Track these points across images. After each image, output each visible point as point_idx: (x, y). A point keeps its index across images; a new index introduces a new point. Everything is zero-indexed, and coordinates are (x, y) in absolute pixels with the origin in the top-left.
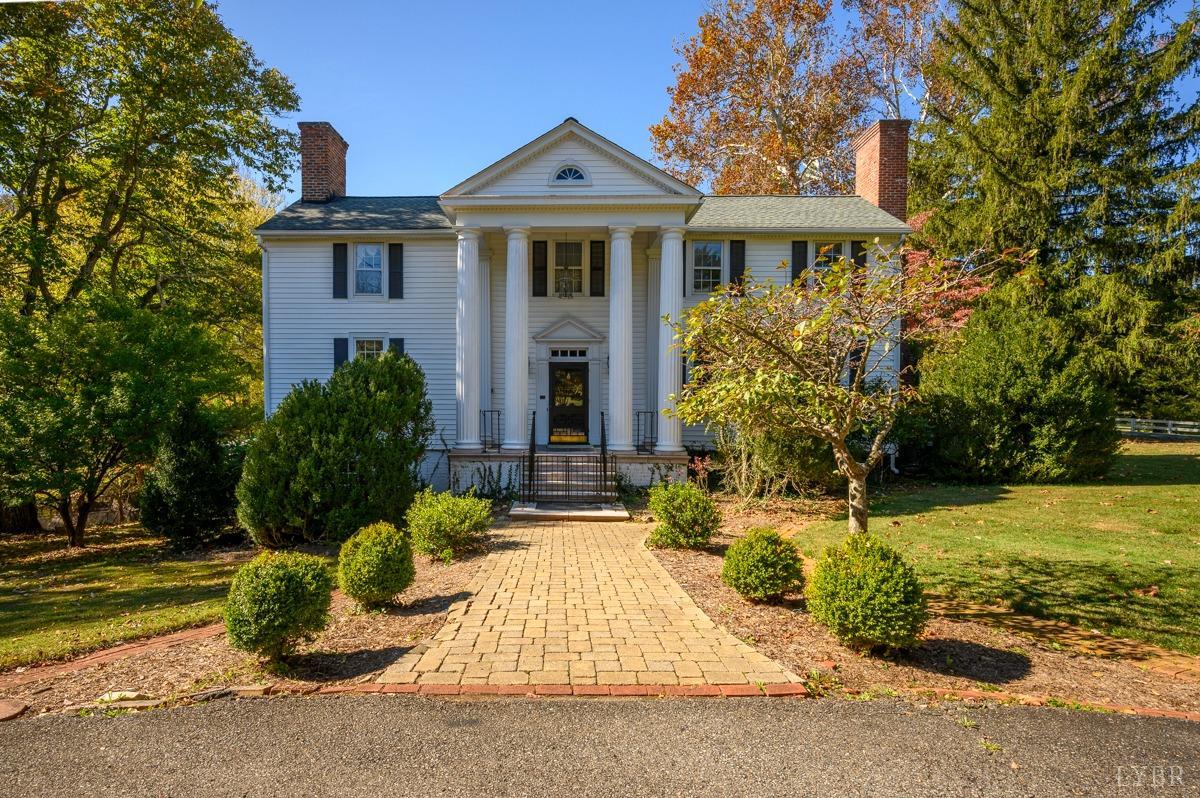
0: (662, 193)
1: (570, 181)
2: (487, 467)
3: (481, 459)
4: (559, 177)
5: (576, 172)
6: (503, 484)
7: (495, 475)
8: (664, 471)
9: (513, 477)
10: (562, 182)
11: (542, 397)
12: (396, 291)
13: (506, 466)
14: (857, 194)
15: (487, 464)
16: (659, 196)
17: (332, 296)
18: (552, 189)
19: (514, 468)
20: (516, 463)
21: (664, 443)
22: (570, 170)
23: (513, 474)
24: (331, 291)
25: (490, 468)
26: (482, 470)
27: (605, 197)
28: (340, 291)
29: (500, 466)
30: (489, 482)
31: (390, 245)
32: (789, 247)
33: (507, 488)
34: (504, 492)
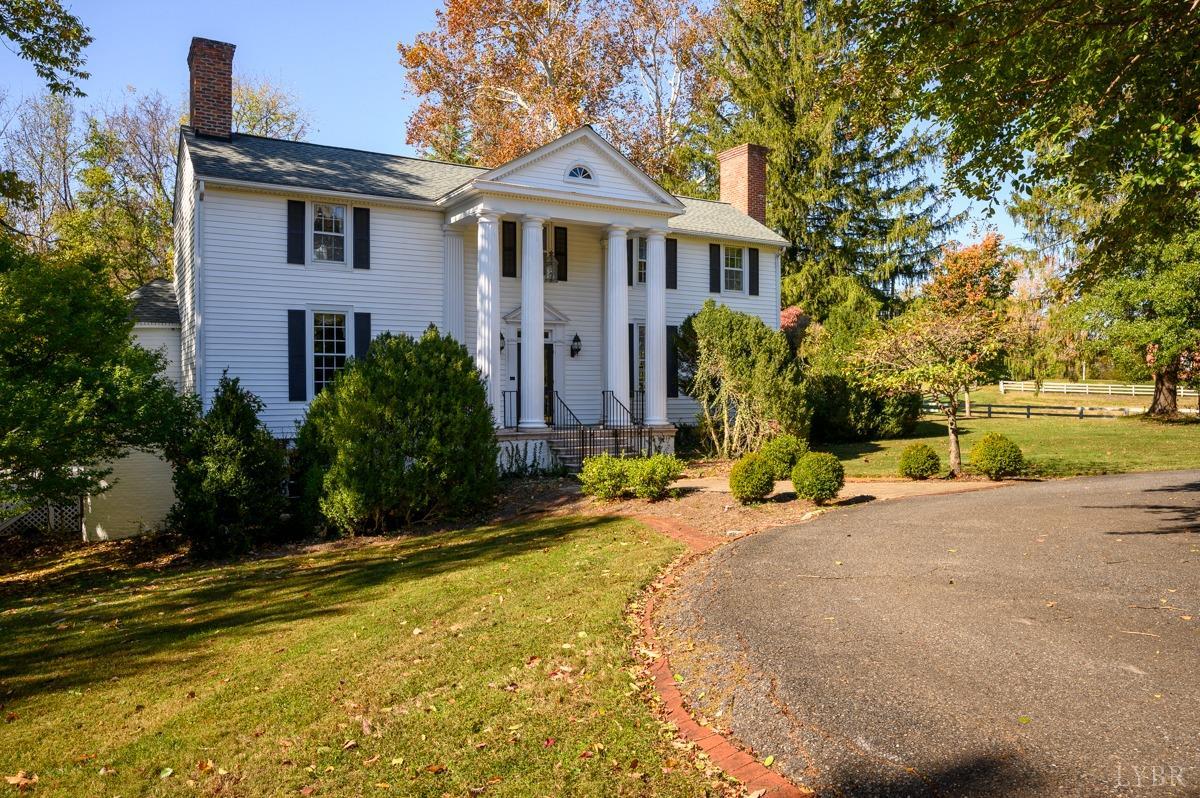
0: (653, 201)
1: (580, 179)
2: (515, 446)
3: (509, 439)
4: (572, 174)
5: (585, 172)
6: (529, 462)
7: (522, 453)
8: (657, 443)
9: (538, 454)
10: (573, 179)
11: (512, 378)
12: (362, 260)
13: (531, 444)
14: (723, 200)
15: (515, 443)
16: (650, 204)
17: (285, 260)
18: (567, 185)
19: (538, 445)
20: (539, 442)
21: (654, 418)
22: (580, 169)
23: (538, 451)
24: (285, 255)
25: (517, 447)
26: (510, 449)
27: (614, 199)
28: (296, 255)
29: (526, 444)
30: (516, 461)
31: (355, 208)
32: (708, 248)
33: (532, 466)
34: (530, 469)
